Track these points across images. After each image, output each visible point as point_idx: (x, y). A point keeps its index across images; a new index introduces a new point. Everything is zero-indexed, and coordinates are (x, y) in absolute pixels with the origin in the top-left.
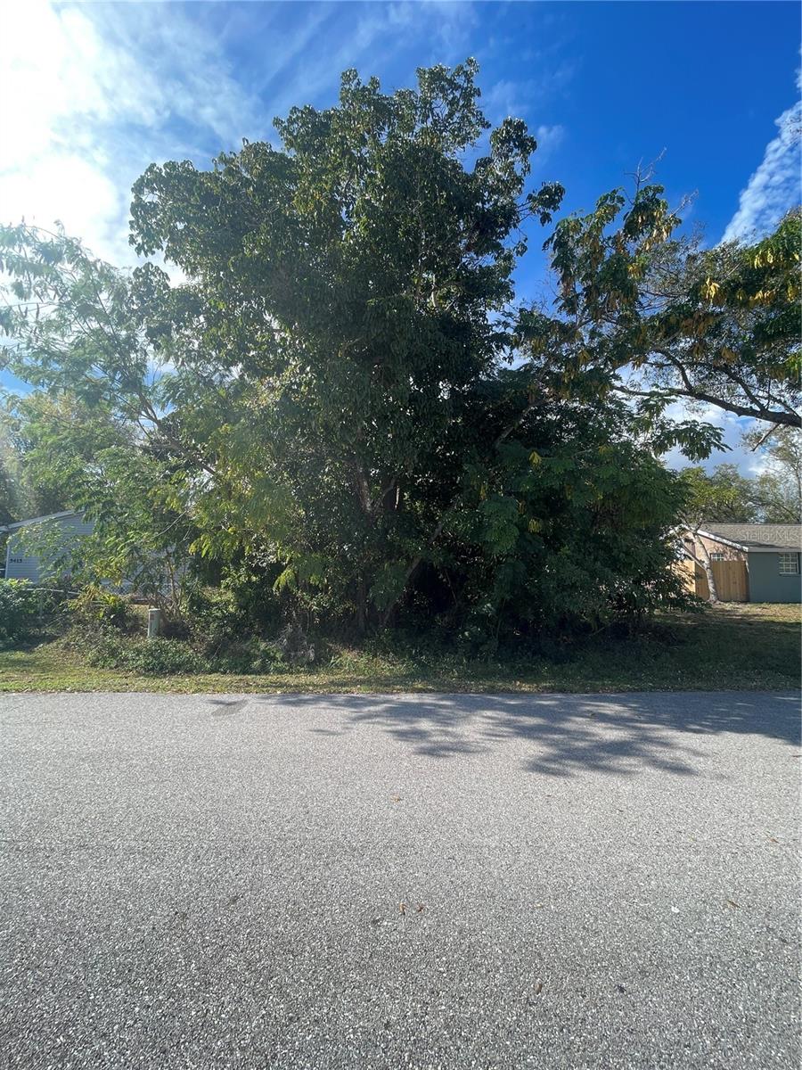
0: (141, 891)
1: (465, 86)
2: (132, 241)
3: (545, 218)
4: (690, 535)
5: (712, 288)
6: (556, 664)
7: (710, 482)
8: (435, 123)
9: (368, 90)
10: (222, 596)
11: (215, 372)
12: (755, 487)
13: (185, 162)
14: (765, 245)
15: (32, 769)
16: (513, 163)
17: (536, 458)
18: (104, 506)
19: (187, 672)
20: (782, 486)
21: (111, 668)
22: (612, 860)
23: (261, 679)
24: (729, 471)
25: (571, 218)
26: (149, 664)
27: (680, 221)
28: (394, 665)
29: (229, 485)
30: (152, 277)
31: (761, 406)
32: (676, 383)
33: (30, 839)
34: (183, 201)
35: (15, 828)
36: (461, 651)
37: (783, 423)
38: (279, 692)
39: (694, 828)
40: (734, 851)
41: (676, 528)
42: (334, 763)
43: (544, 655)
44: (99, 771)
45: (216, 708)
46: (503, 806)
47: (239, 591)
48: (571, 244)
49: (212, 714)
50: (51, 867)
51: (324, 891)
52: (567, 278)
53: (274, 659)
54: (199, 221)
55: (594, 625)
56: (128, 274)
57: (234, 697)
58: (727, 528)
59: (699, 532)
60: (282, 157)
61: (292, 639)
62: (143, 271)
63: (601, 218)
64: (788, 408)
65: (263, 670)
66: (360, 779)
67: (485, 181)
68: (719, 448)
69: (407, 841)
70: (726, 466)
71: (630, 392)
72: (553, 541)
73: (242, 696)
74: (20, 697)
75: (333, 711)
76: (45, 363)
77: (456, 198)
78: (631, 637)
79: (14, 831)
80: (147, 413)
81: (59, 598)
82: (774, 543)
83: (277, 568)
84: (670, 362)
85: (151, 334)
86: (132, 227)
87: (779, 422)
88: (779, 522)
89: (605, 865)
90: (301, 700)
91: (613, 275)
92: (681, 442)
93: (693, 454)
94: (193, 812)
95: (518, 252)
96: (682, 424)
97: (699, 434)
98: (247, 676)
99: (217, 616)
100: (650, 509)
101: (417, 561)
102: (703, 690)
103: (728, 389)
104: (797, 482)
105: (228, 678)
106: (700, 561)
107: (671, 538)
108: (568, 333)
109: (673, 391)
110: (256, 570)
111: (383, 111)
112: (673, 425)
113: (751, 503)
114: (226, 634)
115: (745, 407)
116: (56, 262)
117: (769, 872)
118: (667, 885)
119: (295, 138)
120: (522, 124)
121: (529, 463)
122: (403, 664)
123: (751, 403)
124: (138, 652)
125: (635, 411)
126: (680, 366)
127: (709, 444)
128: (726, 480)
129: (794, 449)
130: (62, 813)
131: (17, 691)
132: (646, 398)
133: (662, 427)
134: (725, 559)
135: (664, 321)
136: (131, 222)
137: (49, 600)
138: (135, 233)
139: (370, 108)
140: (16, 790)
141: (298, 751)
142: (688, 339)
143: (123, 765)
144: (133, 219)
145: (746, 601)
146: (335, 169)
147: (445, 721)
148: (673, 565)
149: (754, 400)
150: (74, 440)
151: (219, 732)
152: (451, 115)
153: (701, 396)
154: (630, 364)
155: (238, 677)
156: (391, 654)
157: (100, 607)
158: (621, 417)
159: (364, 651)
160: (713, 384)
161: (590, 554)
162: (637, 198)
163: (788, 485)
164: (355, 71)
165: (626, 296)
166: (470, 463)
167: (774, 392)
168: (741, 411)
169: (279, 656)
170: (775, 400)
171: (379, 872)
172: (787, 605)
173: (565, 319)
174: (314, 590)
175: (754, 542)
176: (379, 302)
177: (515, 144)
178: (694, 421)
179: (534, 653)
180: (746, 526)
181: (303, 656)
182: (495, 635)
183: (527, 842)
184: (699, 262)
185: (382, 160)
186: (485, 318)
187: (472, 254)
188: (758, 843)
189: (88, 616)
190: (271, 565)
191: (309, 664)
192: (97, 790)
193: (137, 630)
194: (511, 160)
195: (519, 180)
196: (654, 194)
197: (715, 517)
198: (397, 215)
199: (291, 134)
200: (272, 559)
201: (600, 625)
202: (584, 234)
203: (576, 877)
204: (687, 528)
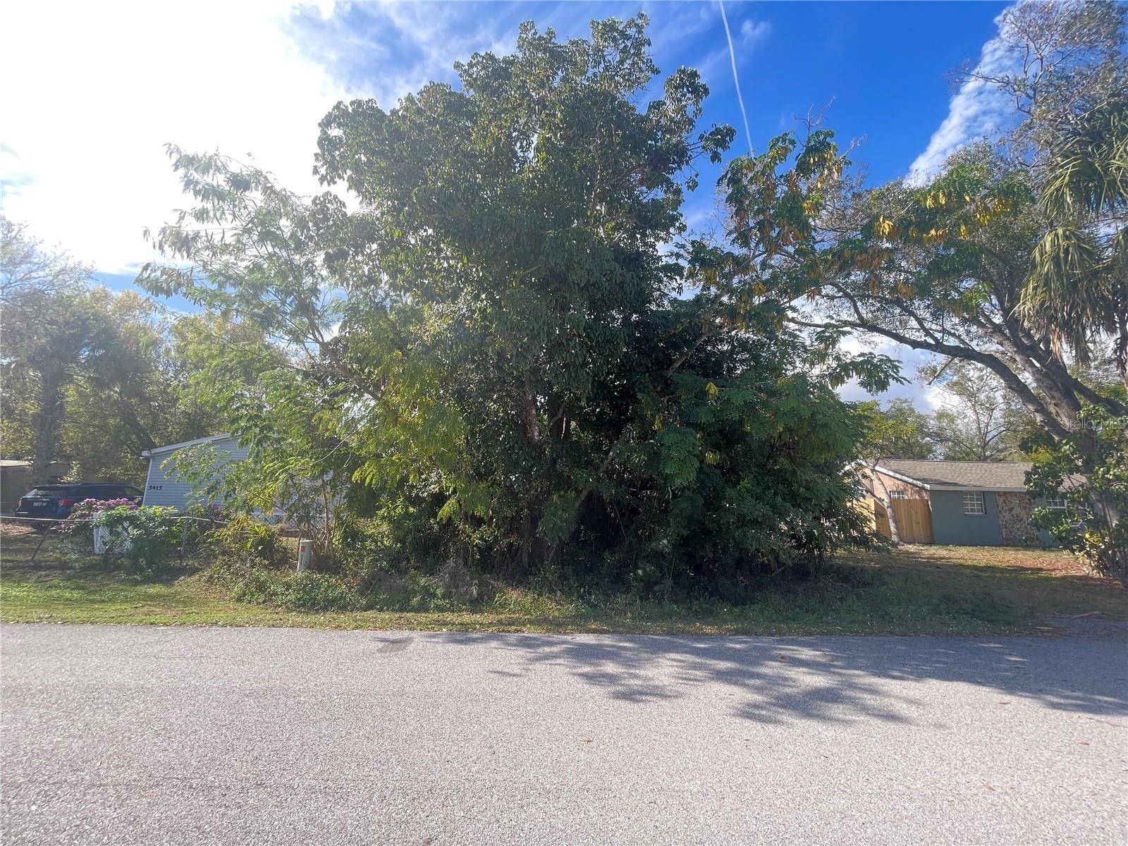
0: (328, 832)
1: (637, 36)
2: (316, 171)
3: (716, 157)
4: (867, 471)
5: (886, 226)
6: (736, 605)
7: (886, 416)
8: (607, 69)
9: (544, 39)
10: (378, 528)
11: (386, 297)
12: (932, 422)
13: (370, 100)
14: (936, 187)
15: (194, 705)
16: (685, 106)
17: (712, 388)
18: (261, 431)
19: (340, 608)
20: (959, 421)
21: (258, 603)
22: (823, 807)
23: (422, 617)
24: (904, 405)
25: (744, 157)
26: (299, 600)
27: (850, 163)
28: (562, 605)
29: (396, 412)
30: (329, 205)
31: (935, 339)
32: (847, 315)
33: (203, 776)
34: (366, 135)
35: (185, 765)
36: (634, 590)
37: (960, 357)
38: (444, 630)
39: (905, 776)
40: (950, 799)
41: (853, 464)
42: (515, 703)
43: (722, 597)
44: (265, 707)
45: (381, 645)
46: (700, 749)
47: (396, 523)
48: (745, 182)
49: (378, 650)
50: (229, 806)
51: (521, 835)
52: (740, 212)
53: (434, 596)
54: (382, 154)
55: (774, 564)
56: (308, 202)
57: (398, 635)
58: (906, 464)
59: (877, 468)
60: (461, 96)
61: (453, 575)
62: (322, 199)
63: (773, 158)
64: (963, 341)
65: (423, 608)
66: (544, 720)
67: (658, 121)
68: (897, 380)
69: (603, 784)
70: (899, 399)
71: (803, 324)
72: (731, 473)
73: (406, 634)
74: (170, 631)
75: (505, 651)
76: (221, 286)
77: (631, 136)
78: (813, 578)
79: (185, 768)
80: (314, 336)
81: (203, 528)
82: (957, 481)
83: (440, 499)
84: (841, 294)
85: (329, 259)
86: (317, 159)
87: (955, 356)
88: (959, 459)
89: (816, 812)
90: (470, 639)
91: (789, 211)
92: (858, 374)
93: (871, 386)
94: (372, 751)
95: (689, 187)
96: (859, 356)
97: (876, 366)
98: (405, 613)
99: (371, 550)
100: (830, 442)
101: (585, 493)
102: (897, 635)
103: (901, 322)
104: (975, 417)
105: (386, 616)
106: (880, 499)
107: (848, 474)
108: (742, 265)
109: (846, 323)
110: (416, 501)
111: (557, 57)
112: (849, 356)
113: (928, 439)
114: (381, 569)
115: (919, 340)
116: (245, 191)
117: (990, 821)
118: (884, 833)
119: (475, 80)
120: (696, 72)
121: (706, 393)
122: (571, 604)
123: (925, 336)
124: (288, 586)
125: (808, 343)
126: (851, 298)
127: (887, 376)
128: (900, 414)
129: (970, 383)
130: (233, 750)
131: (165, 624)
132: (819, 330)
133: (838, 358)
134: (906, 497)
135: (838, 254)
136: (316, 155)
137: (193, 529)
138: (319, 164)
139: (545, 54)
140: (181, 726)
141: (475, 690)
142: (859, 272)
143: (291, 702)
144: (319, 151)
145: (931, 543)
146: (515, 109)
147: (628, 663)
148: (854, 502)
149: (928, 333)
150: (240, 362)
151: (388, 669)
152: (622, 62)
153: (873, 328)
154: (805, 296)
155: (397, 615)
156: (559, 593)
157: (247, 538)
158: (794, 347)
159: (529, 589)
160: (885, 317)
161: (769, 488)
162: (809, 142)
163: (966, 420)
164: (533, 22)
165: (801, 231)
166: (644, 392)
167: (948, 326)
168: (915, 344)
169: (439, 592)
170: (949, 334)
171: (576, 816)
172: (975, 548)
173: (738, 251)
174: (478, 522)
175: (936, 480)
176: (559, 233)
177: (688, 90)
178: (871, 353)
179: (711, 595)
180: (925, 462)
181: (466, 592)
182: (669, 575)
183: (730, 787)
184: (865, 199)
185: (562, 102)
186: (654, 249)
187: (644, 188)
188: (975, 791)
189: (234, 547)
190: (432, 495)
191: (471, 602)
192: (267, 727)
193: (286, 563)
194: (684, 103)
195: (691, 122)
196: (825, 138)
197: (892, 454)
198: (574, 151)
199: (470, 76)
200: (434, 488)
201: (780, 564)
202: (757, 172)
203: (787, 824)
204: (864, 463)
